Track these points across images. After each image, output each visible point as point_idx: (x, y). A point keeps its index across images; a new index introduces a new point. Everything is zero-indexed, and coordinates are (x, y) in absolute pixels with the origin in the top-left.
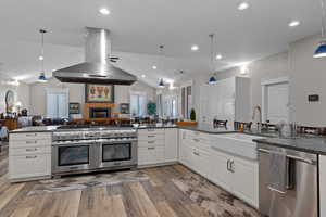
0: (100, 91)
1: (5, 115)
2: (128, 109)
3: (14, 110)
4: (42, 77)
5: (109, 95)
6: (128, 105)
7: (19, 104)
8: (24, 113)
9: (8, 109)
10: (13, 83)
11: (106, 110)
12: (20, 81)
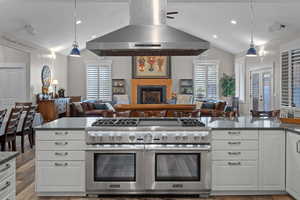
0: (151, 62)
1: (41, 96)
2: (191, 86)
3: (51, 90)
4: (76, 51)
5: (164, 67)
6: (191, 81)
7: (56, 82)
8: (61, 94)
9: (45, 89)
10: (50, 56)
11: (160, 90)
12: (57, 54)
